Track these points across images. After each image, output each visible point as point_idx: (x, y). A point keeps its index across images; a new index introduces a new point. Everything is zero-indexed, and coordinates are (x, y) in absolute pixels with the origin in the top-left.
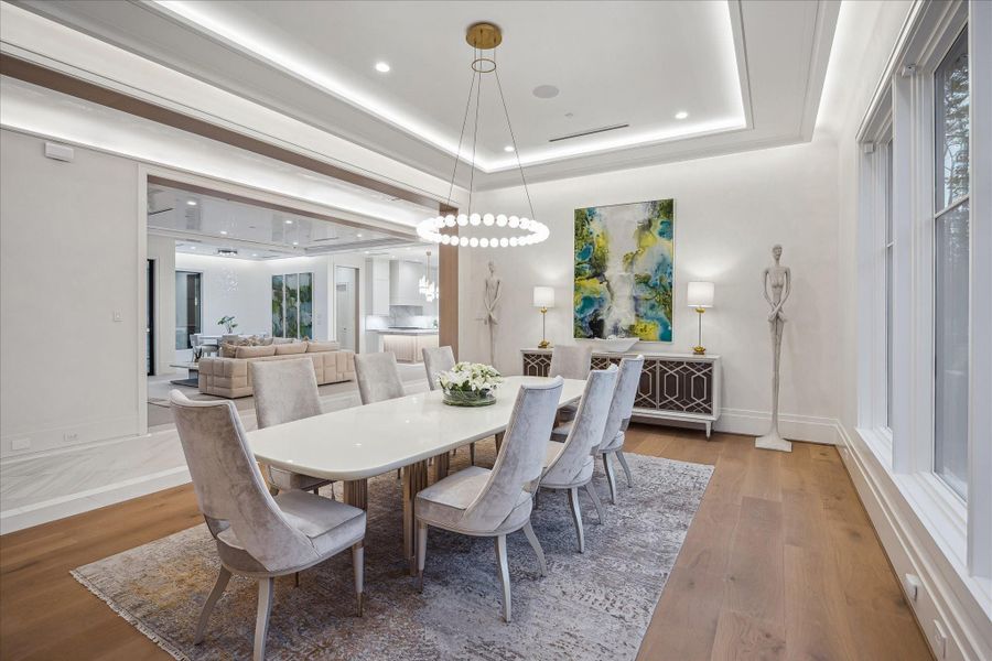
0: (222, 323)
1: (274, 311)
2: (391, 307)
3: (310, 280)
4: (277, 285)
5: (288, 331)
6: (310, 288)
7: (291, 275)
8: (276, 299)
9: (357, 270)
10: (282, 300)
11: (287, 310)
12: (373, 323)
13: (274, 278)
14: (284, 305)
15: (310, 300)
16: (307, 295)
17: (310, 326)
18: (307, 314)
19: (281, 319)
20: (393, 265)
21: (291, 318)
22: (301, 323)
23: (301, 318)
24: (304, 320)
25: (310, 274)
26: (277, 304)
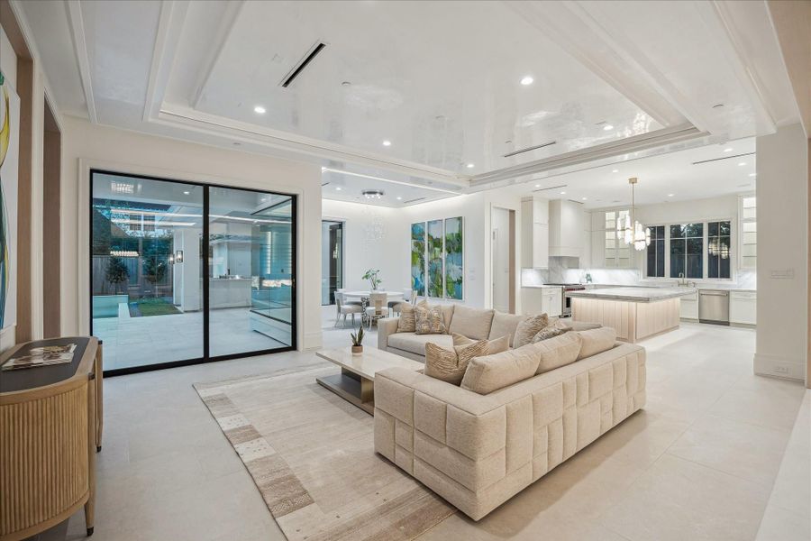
0: (366, 277)
1: (414, 263)
2: (550, 258)
3: (460, 226)
4: (417, 233)
5: (431, 287)
6: (459, 237)
7: (435, 222)
8: (417, 250)
9: (512, 212)
10: (423, 250)
11: (430, 263)
12: (529, 278)
13: (414, 226)
14: (426, 255)
15: (459, 250)
16: (455, 245)
17: (460, 282)
18: (456, 267)
19: (423, 273)
20: (553, 207)
21: (435, 272)
22: (447, 277)
23: (448, 271)
24: (451, 274)
25: (460, 219)
26: (417, 256)
